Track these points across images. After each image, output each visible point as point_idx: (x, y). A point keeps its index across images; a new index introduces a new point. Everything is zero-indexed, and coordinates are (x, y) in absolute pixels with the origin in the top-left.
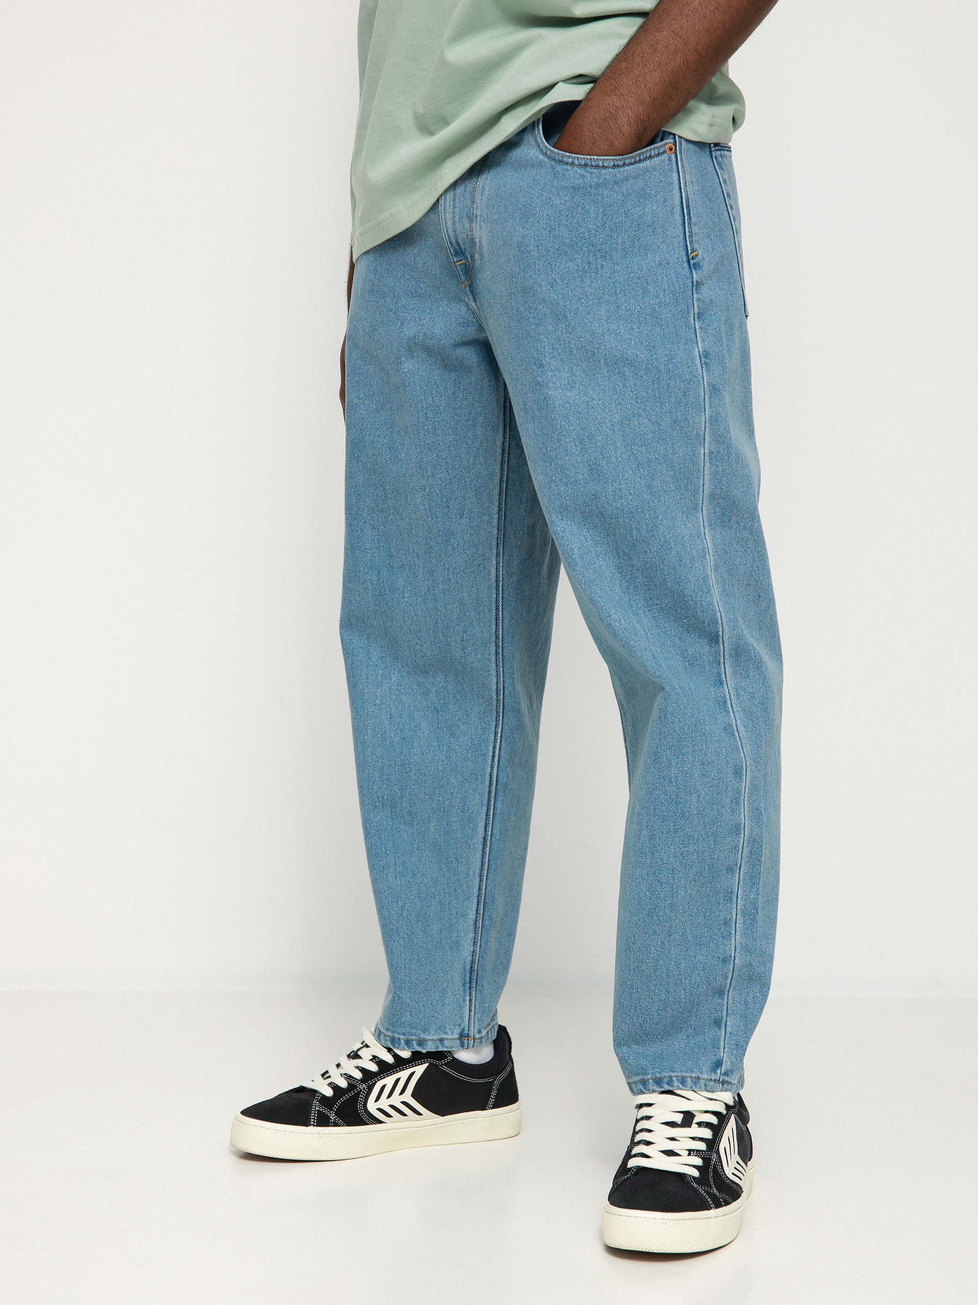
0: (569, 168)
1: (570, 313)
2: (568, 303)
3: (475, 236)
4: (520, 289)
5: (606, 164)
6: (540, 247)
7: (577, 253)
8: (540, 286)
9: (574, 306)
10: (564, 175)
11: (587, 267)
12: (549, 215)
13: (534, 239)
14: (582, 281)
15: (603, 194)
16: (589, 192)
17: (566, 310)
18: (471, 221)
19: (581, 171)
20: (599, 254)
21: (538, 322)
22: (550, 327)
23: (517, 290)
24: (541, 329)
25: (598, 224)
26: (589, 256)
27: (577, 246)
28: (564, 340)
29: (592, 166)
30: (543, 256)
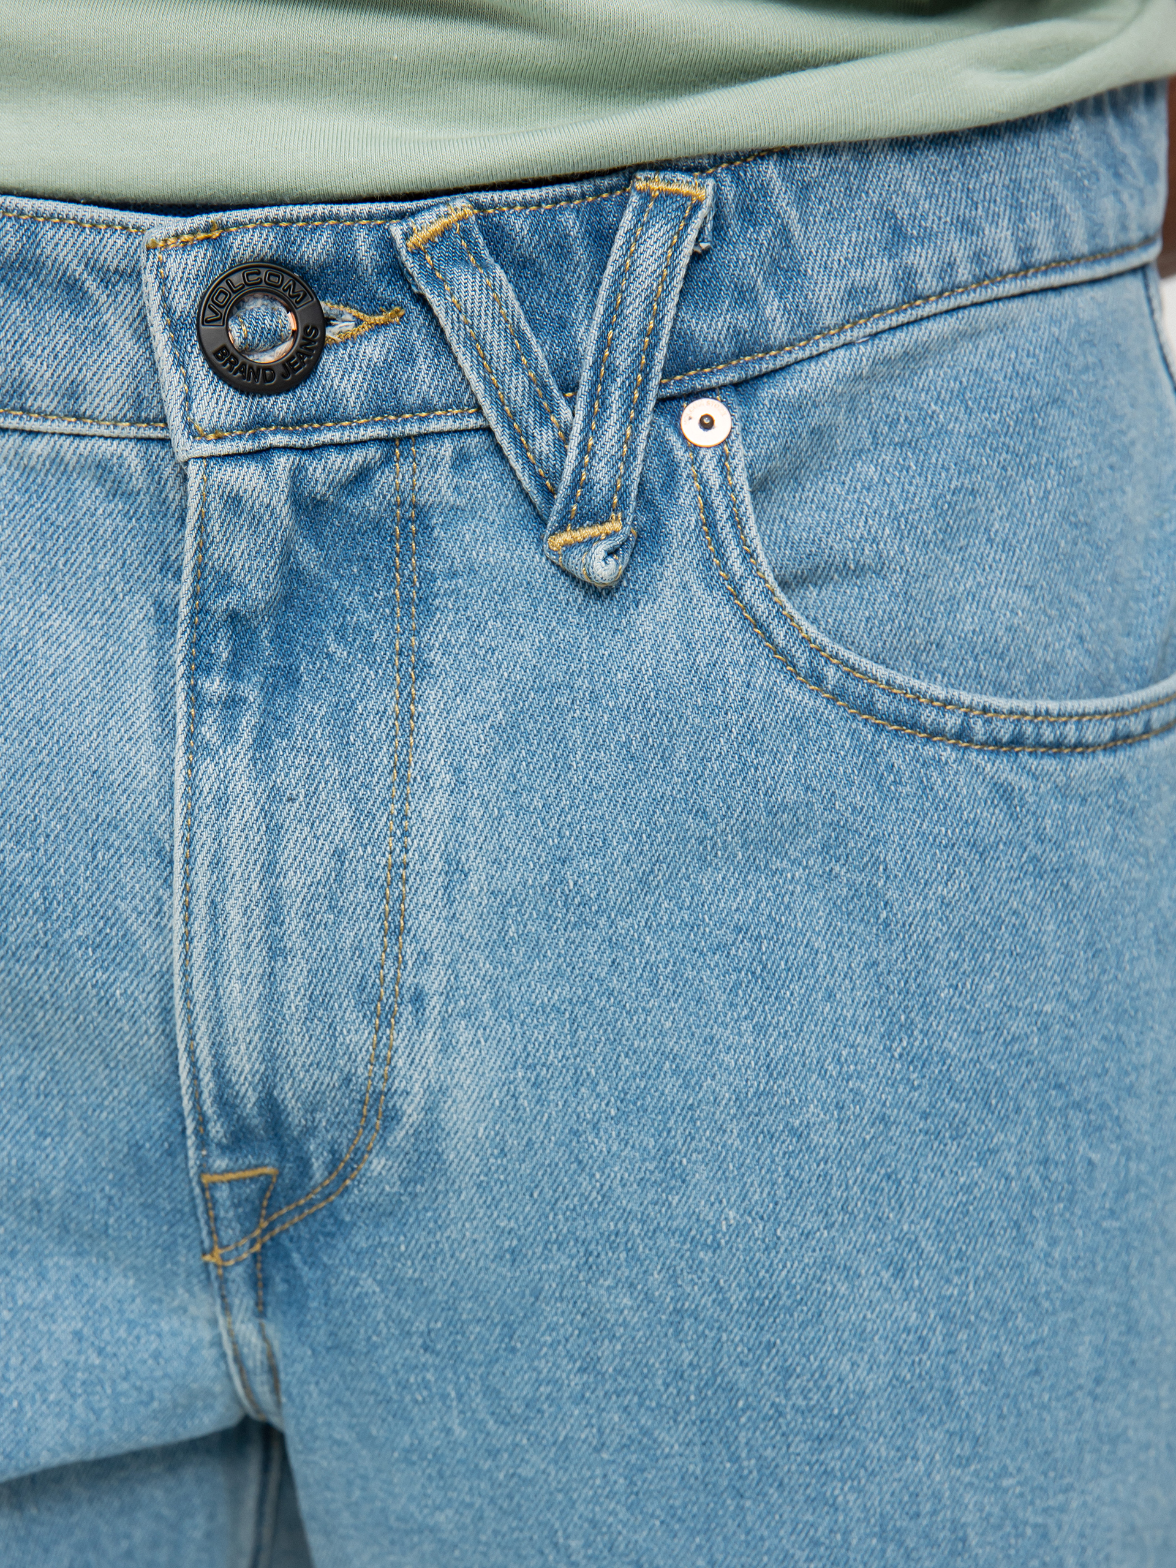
0: (947, 753)
1: (968, 1380)
2: (963, 1336)
3: (399, 1085)
4: (736, 1297)
5: (1089, 736)
6: (852, 1110)
7: (1003, 1122)
8: (850, 1274)
9: (987, 1348)
10: (926, 788)
11: (1036, 1182)
12: (875, 963)
13: (823, 1074)
14: (1022, 1241)
15: (1085, 865)
16: (1034, 859)
17: (955, 1368)
18: (385, 1018)
19: (1002, 768)
20: (1077, 1120)
21: (822, 1426)
22: (880, 1449)
23: (722, 1303)
24: (832, 1457)
25: (1076, 995)
26: (1042, 1132)
27: (1002, 1096)
28: (937, 1496)
29: (1039, 744)
30: (865, 1145)
